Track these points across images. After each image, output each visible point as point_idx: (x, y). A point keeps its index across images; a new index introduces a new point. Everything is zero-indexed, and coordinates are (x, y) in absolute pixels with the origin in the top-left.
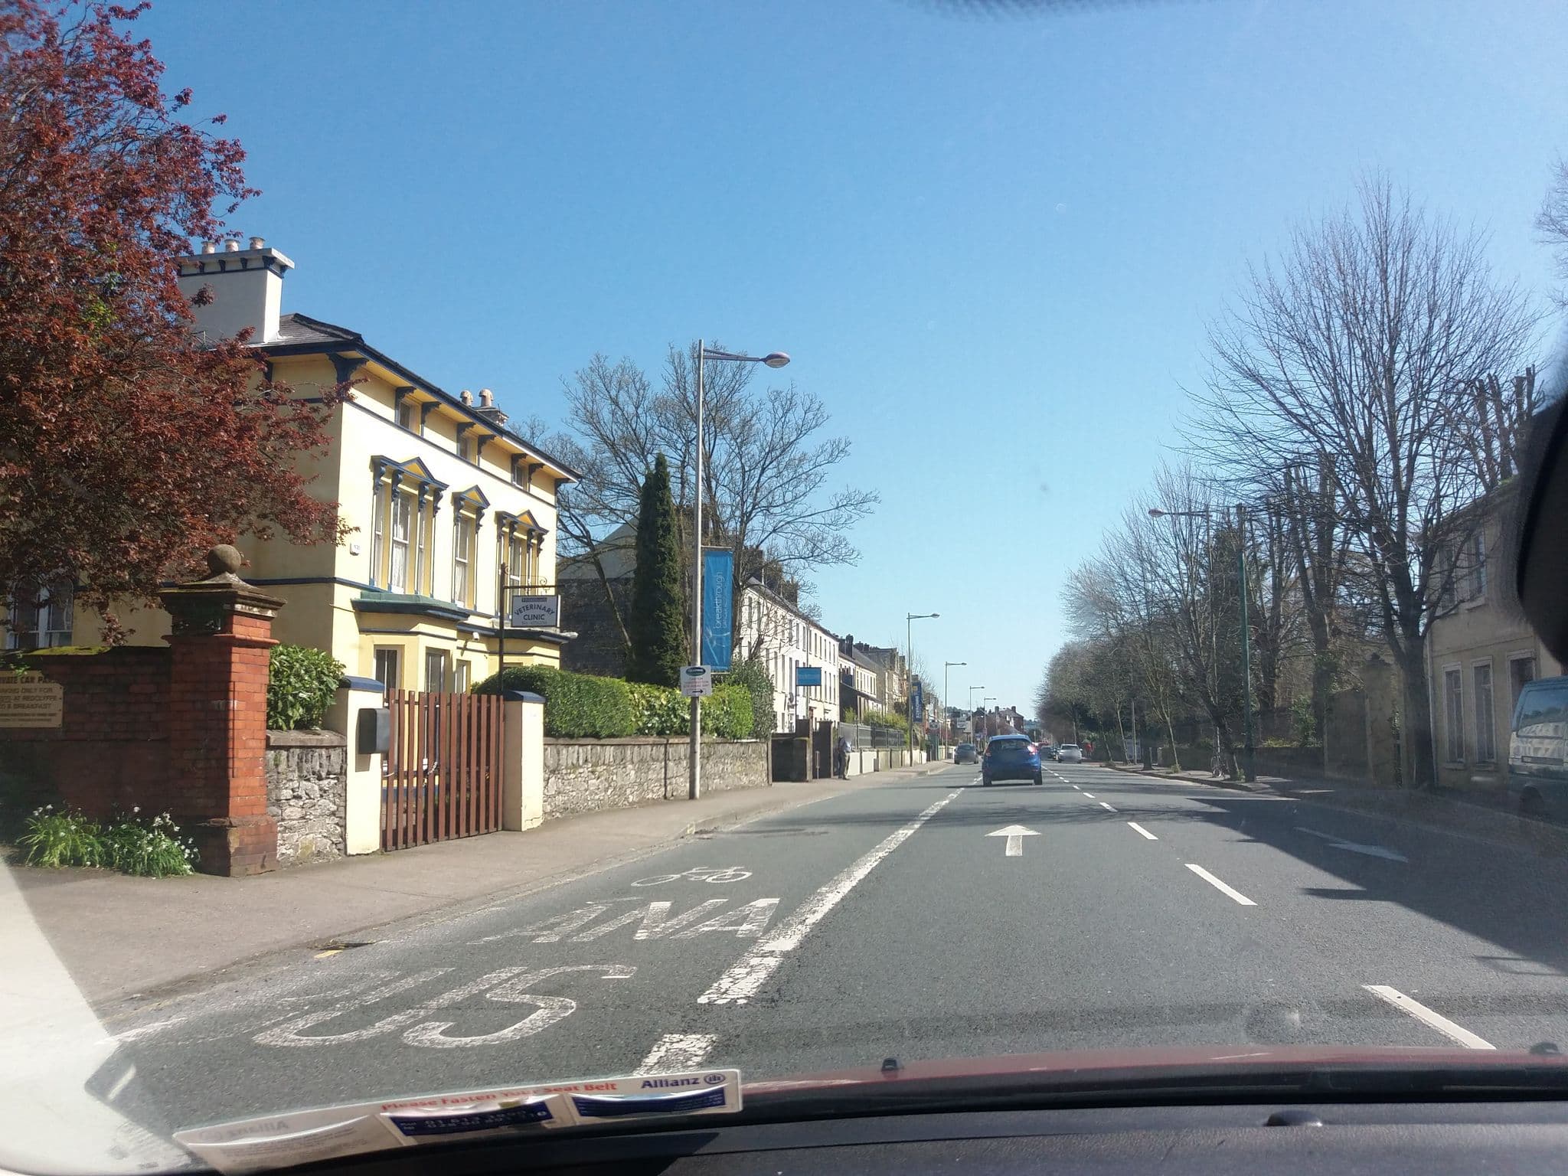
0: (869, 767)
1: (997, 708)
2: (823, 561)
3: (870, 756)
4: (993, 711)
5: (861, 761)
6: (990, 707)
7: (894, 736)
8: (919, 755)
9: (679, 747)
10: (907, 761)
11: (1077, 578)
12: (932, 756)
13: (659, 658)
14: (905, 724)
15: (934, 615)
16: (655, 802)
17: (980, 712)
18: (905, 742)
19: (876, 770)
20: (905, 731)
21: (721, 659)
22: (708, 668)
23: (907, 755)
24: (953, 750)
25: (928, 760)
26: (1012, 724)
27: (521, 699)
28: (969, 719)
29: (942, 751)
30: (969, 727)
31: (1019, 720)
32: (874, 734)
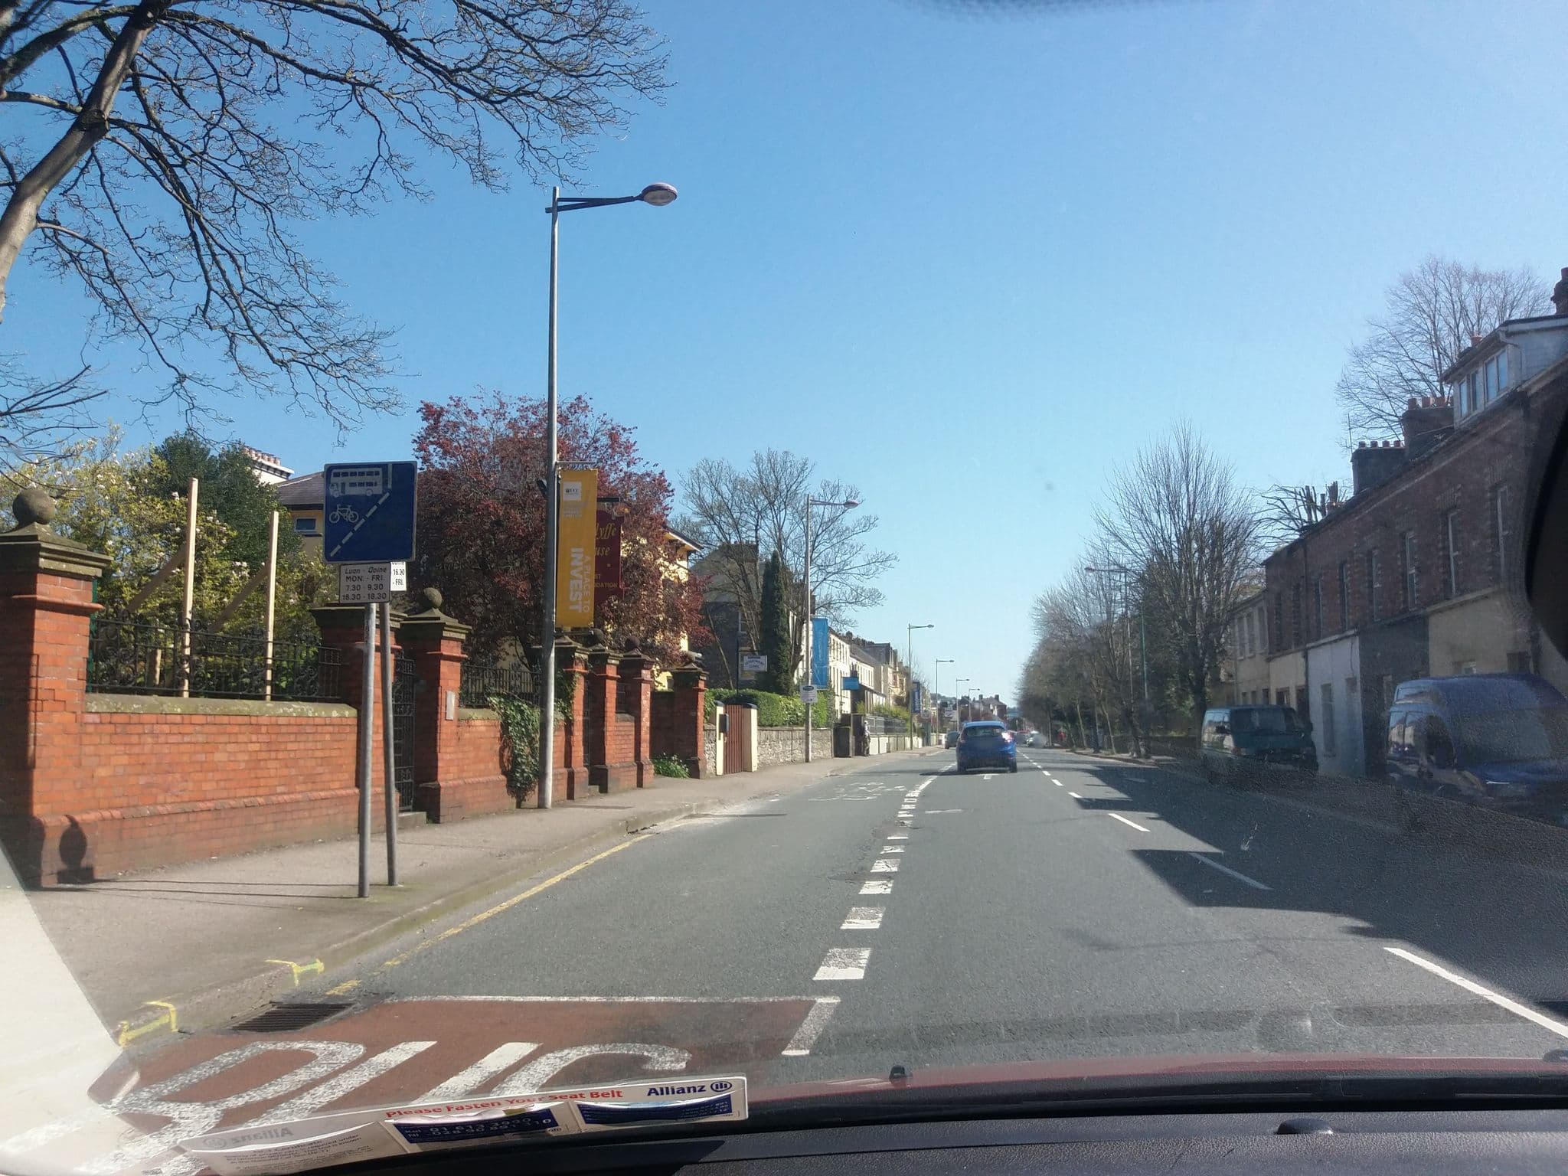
0: (883, 750)
1: (981, 696)
2: (863, 605)
3: (884, 740)
4: (977, 699)
5: (878, 744)
6: (974, 696)
7: (898, 725)
8: (918, 741)
9: (799, 732)
10: (908, 745)
11: (1042, 602)
12: (927, 742)
13: (777, 677)
14: (906, 715)
15: (930, 626)
16: (788, 762)
17: (965, 700)
18: (907, 730)
19: (889, 752)
20: (906, 720)
21: (822, 680)
22: (815, 686)
23: (908, 740)
24: (943, 737)
25: (923, 745)
26: (995, 712)
27: (751, 707)
28: (955, 708)
29: (934, 738)
30: (956, 716)
31: (1003, 709)
32: (886, 723)
